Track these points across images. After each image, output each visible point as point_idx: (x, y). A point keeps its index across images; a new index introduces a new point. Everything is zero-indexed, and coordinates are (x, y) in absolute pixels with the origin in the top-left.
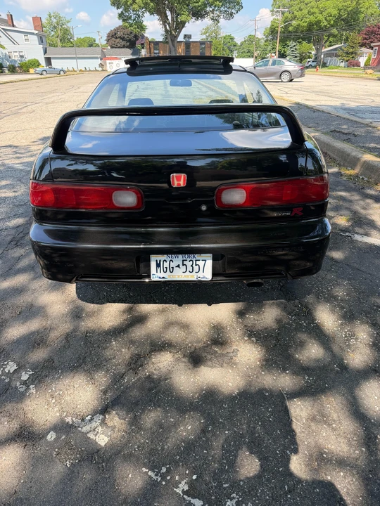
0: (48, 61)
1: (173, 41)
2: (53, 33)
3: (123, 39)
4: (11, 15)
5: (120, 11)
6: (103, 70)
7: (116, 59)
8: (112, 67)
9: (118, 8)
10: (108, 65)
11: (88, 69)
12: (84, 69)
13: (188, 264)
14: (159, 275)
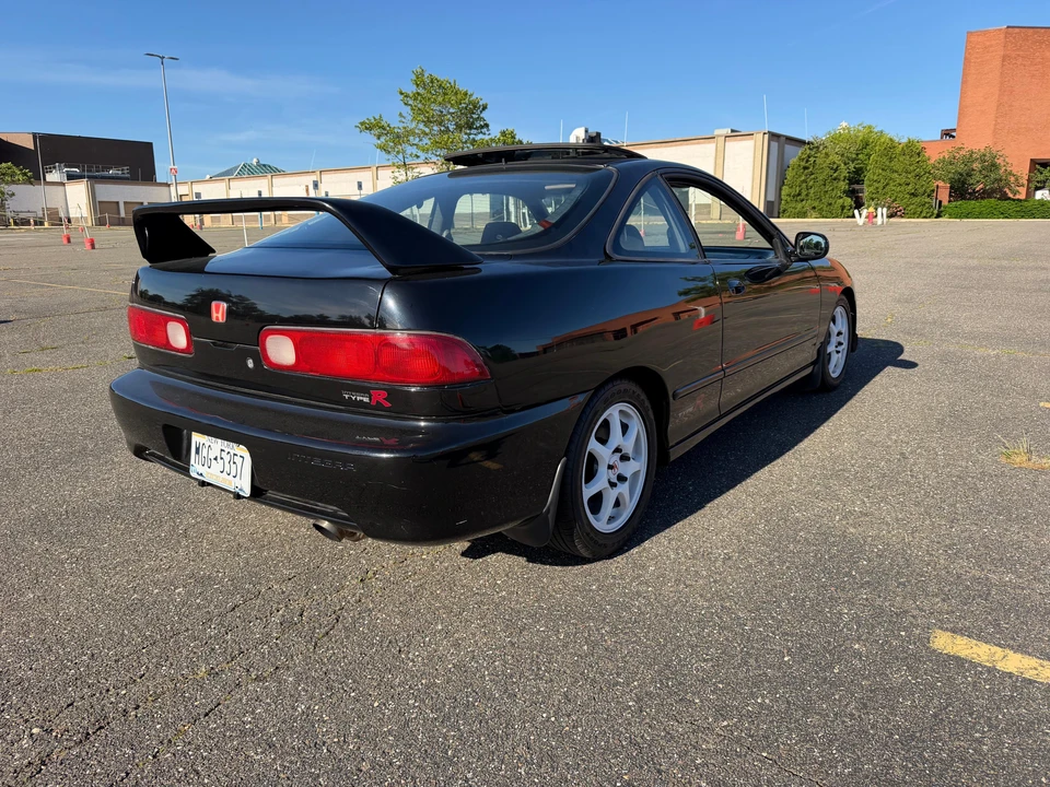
13: (227, 458)
14: (196, 467)
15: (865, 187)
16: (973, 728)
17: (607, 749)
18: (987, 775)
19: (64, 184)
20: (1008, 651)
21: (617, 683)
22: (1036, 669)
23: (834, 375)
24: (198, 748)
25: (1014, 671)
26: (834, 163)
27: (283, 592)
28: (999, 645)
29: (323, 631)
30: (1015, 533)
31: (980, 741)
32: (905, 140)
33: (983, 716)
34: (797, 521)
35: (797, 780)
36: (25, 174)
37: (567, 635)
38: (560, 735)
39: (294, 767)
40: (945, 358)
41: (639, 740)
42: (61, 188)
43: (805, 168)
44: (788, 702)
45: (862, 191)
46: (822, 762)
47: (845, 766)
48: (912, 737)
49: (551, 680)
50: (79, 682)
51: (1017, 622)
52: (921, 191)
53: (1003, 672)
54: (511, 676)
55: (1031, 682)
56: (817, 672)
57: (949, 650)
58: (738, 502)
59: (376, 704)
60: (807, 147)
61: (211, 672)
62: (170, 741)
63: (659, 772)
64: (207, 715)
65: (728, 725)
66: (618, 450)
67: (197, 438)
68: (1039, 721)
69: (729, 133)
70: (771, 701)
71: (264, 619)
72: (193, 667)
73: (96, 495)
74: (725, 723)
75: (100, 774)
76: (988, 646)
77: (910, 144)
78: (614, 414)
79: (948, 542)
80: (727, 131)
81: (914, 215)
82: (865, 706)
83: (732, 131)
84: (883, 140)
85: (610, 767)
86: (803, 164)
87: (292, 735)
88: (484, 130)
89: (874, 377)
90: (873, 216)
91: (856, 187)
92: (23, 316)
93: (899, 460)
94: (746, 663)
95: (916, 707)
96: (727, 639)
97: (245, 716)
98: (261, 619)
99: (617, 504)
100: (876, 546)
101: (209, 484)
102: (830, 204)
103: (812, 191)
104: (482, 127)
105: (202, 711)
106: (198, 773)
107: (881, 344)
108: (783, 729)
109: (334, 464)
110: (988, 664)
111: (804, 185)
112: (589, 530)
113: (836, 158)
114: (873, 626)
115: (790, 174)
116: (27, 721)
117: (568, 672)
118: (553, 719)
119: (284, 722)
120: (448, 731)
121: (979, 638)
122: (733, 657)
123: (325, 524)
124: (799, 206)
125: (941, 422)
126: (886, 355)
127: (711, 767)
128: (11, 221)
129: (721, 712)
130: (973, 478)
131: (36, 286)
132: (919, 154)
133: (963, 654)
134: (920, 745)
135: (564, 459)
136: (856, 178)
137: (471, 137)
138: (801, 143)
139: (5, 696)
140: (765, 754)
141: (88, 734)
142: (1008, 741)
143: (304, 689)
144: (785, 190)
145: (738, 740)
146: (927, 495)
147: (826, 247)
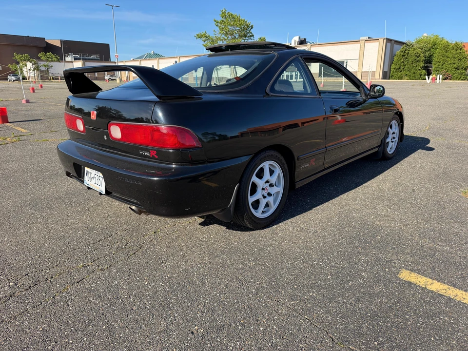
13: (97, 177)
14: (87, 181)
15: (433, 65)
16: (406, 314)
17: (237, 309)
18: (406, 334)
19: (72, 62)
20: (435, 281)
21: (250, 282)
22: (445, 290)
23: (390, 153)
24: (71, 295)
25: (435, 290)
26: (418, 53)
27: (121, 235)
28: (431, 278)
29: (133, 252)
30: (457, 228)
31: (407, 320)
32: (454, 42)
33: (413, 309)
34: (353, 218)
35: (317, 329)
36: (57, 58)
37: (234, 260)
38: (219, 302)
39: (106, 306)
40: (449, 147)
41: (253, 306)
42: (71, 64)
43: (403, 56)
44: (324, 296)
45: (431, 67)
46: (331, 322)
47: (341, 325)
48: (376, 315)
49: (222, 278)
50: (32, 266)
51: (444, 268)
52: (461, 67)
53: (429, 290)
54: (206, 275)
55: (441, 295)
56: (341, 284)
57: (406, 279)
58: (328, 208)
59: (146, 283)
60: (405, 45)
61: (84, 266)
62: (61, 292)
63: (257, 320)
64: (78, 282)
65: (294, 303)
66: (267, 182)
67: (87, 169)
68: (439, 312)
69: (367, 39)
70: (316, 295)
71: (111, 246)
72: (77, 263)
73: (57, 192)
74: (293, 302)
75: (31, 302)
76: (426, 278)
77: (457, 44)
78: (266, 165)
79: (422, 230)
80: (366, 38)
81: (457, 79)
82: (359, 300)
83: (369, 38)
84: (443, 42)
85: (237, 317)
86: (402, 54)
87: (109, 293)
88: (252, 38)
89: (411, 154)
90: (434, 79)
91: (429, 65)
92: (47, 118)
93: (411, 192)
94: (310, 277)
95: (382, 302)
96: (304, 267)
97: (92, 284)
98: (109, 246)
99: (267, 205)
100: (387, 231)
101: (91, 189)
102: (415, 73)
103: (406, 67)
104: (251, 36)
105: (76, 281)
106: (68, 305)
107: (420, 139)
108: (318, 307)
109: (133, 182)
110: (423, 286)
111: (402, 64)
112: (251, 216)
113: (419, 51)
114: (374, 266)
115: (396, 58)
116: (9, 280)
117: (230, 275)
118: (218, 295)
119: (107, 288)
120: (173, 296)
121: (423, 274)
122: (305, 275)
123: (134, 207)
124: (399, 74)
125: (437, 176)
126: (421, 144)
127: (281, 320)
128: (51, 78)
129: (292, 298)
130: (444, 202)
131: (55, 105)
132: (461, 49)
133: (412, 281)
134: (379, 319)
135: (238, 184)
136: (429, 61)
137: (246, 41)
138: (402, 43)
139: (3, 270)
140: (306, 317)
141: (31, 287)
142: (421, 320)
143: (119, 275)
144: (393, 66)
145: (296, 311)
146: (419, 209)
147: (383, 92)
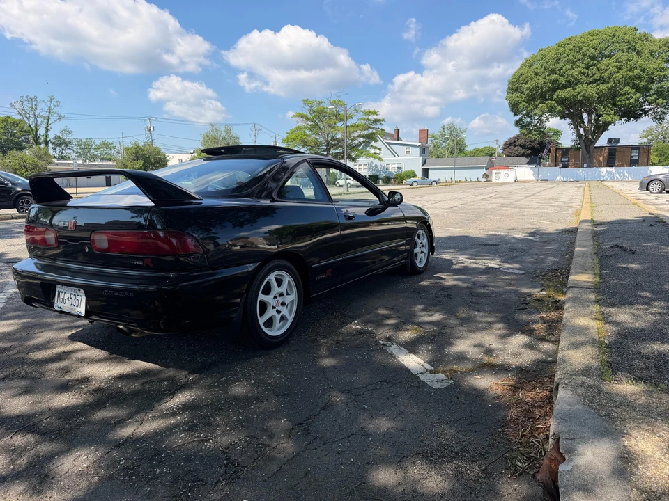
0: (425, 172)
1: (587, 147)
2: (444, 144)
3: (523, 146)
4: (398, 130)
5: (517, 118)
6: (487, 181)
7: (507, 168)
8: (497, 178)
9: (515, 115)
10: (494, 175)
11: (468, 180)
12: (464, 180)
13: (74, 298)
14: (58, 304)
67: (59, 289)
78: (272, 277)
99: (282, 319)
101: (64, 312)
109: (124, 294)
112: (266, 338)
123: (121, 327)
147: (402, 200)
